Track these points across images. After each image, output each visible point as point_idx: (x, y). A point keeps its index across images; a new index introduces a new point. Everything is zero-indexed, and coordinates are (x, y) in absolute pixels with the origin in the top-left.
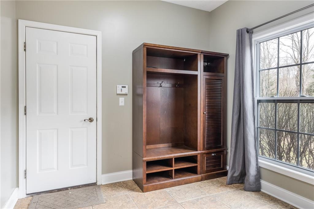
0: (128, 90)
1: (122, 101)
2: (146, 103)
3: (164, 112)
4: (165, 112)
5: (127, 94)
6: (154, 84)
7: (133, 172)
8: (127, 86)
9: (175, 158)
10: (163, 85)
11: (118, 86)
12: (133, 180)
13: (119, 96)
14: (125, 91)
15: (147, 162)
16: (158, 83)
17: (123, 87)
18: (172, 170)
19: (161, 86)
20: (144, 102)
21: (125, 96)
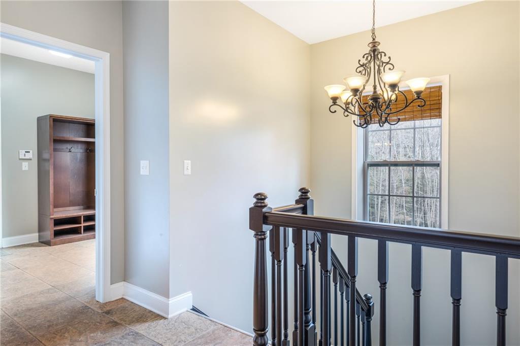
0: (33, 154)
1: (25, 166)
2: (52, 167)
3: (74, 176)
4: (76, 176)
5: (31, 159)
6: (63, 149)
7: (39, 235)
8: (31, 152)
9: (84, 216)
10: (73, 150)
11: (20, 151)
12: (39, 242)
13: (21, 161)
14: (28, 156)
15: (55, 220)
16: (67, 148)
17: (26, 152)
18: (81, 227)
19: (70, 152)
20: (50, 166)
21: (30, 161)
